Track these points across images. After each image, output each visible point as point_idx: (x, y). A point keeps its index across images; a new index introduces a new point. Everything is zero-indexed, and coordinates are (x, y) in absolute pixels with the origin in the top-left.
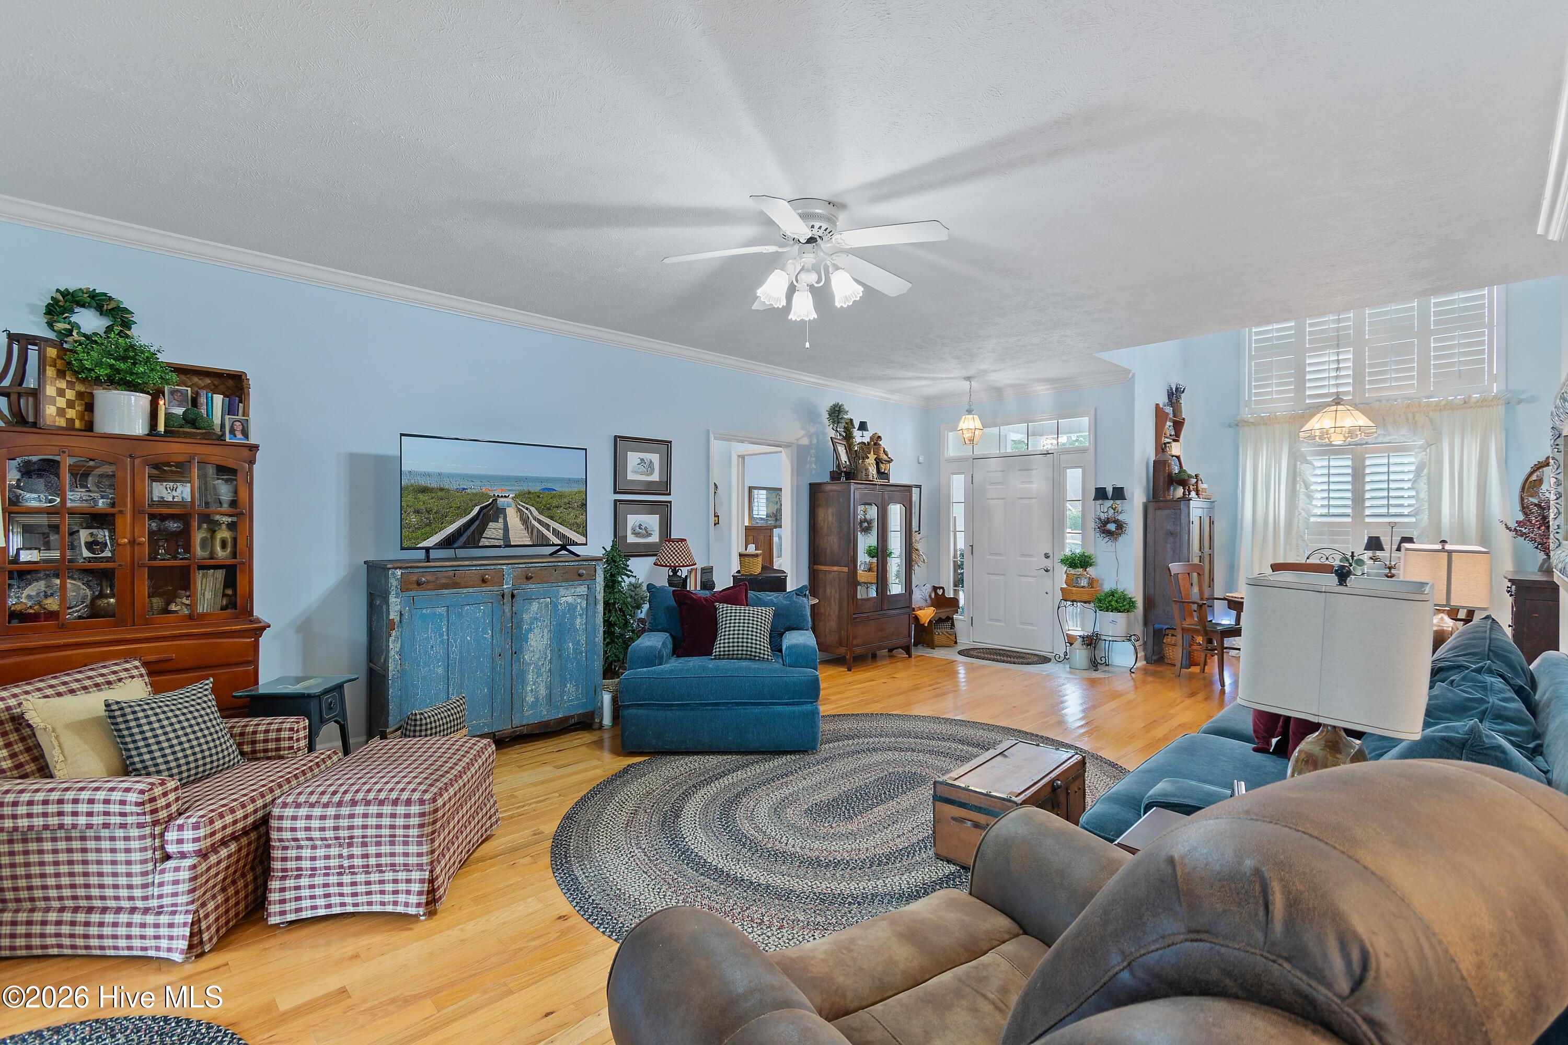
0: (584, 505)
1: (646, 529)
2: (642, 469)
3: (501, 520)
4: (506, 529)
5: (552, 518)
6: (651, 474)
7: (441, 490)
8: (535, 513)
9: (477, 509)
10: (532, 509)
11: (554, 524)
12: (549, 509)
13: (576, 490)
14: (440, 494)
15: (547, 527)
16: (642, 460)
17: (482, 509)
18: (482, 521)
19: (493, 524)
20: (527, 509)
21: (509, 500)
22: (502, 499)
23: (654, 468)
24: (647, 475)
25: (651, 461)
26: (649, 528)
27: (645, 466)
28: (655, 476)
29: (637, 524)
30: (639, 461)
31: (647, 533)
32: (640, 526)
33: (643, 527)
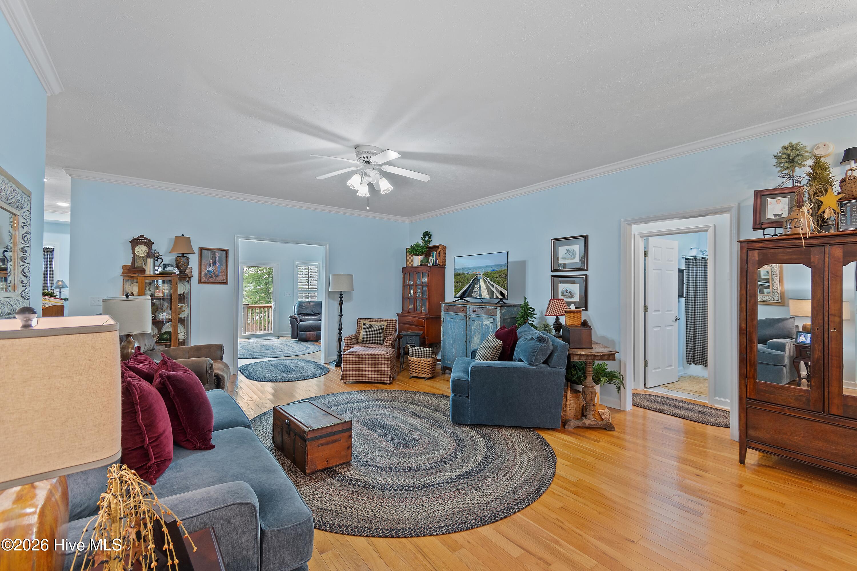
0: (507, 276)
1: (570, 293)
2: (568, 256)
3: (478, 284)
4: (480, 288)
5: (495, 282)
6: (574, 258)
7: (463, 274)
8: (489, 281)
9: (472, 280)
10: (488, 279)
11: (495, 285)
12: (494, 279)
13: (503, 269)
14: (463, 275)
15: (493, 286)
16: (568, 250)
17: (473, 280)
18: (473, 285)
19: (476, 286)
20: (487, 279)
21: (481, 276)
22: (479, 276)
23: (576, 255)
24: (572, 259)
25: (574, 250)
26: (572, 292)
27: (570, 254)
28: (577, 260)
29: (565, 290)
30: (566, 251)
31: (571, 295)
32: (566, 291)
33: (568, 292)
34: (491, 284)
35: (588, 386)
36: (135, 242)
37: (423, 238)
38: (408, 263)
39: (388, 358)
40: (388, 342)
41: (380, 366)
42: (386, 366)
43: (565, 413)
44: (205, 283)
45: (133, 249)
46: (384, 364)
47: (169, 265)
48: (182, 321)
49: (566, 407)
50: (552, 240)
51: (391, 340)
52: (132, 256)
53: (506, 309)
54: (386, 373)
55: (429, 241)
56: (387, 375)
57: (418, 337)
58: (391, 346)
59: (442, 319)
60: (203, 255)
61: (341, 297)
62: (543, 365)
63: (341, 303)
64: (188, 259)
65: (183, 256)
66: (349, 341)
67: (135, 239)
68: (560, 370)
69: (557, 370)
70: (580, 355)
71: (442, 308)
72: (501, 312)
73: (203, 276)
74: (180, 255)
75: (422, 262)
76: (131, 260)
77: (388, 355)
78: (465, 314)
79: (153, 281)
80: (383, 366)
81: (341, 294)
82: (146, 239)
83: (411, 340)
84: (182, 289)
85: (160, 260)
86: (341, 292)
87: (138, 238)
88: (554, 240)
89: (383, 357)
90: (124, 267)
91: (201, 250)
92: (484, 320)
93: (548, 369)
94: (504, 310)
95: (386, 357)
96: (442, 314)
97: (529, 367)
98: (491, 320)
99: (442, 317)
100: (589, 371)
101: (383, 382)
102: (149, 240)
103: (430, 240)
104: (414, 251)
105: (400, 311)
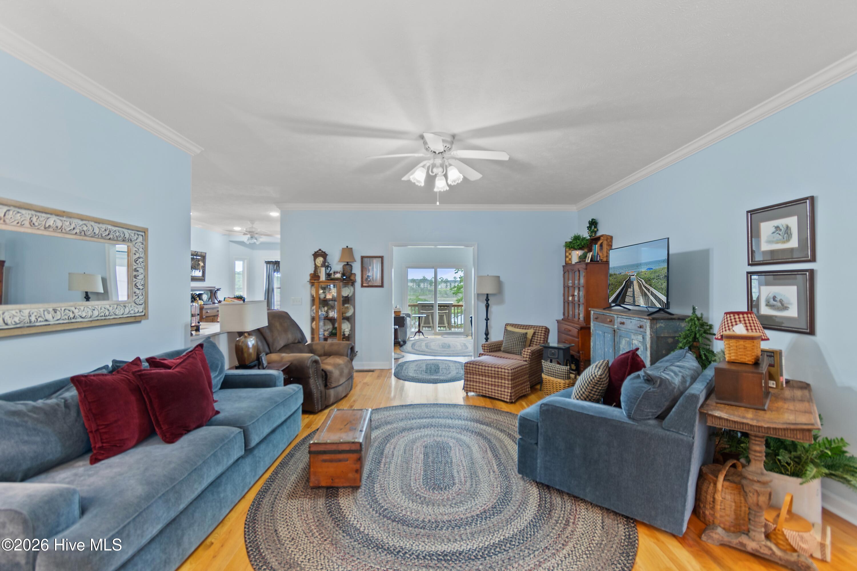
1: (781, 301)
2: (777, 237)
3: (632, 287)
4: (634, 292)
5: (651, 285)
6: (788, 240)
7: (615, 274)
8: (644, 283)
9: (625, 282)
10: (643, 281)
11: (652, 289)
15: (649, 290)
16: (777, 228)
18: (626, 288)
19: (629, 290)
20: (641, 281)
21: (634, 277)
22: (632, 277)
23: (791, 234)
24: (784, 242)
25: (787, 227)
26: (785, 301)
27: (781, 233)
28: (794, 243)
29: (771, 296)
30: (774, 229)
31: (782, 305)
32: (774, 298)
33: (778, 299)
34: (645, 287)
35: (750, 477)
36: (316, 255)
37: (589, 228)
38: (567, 259)
39: (508, 373)
40: (526, 353)
41: (500, 381)
42: (507, 382)
43: (712, 512)
44: (366, 286)
45: (315, 260)
46: (505, 379)
47: (337, 272)
48: (348, 319)
49: (714, 502)
50: (748, 212)
51: (529, 351)
52: (314, 266)
53: (662, 323)
54: (506, 390)
55: (596, 232)
56: (508, 392)
57: (561, 352)
58: (529, 358)
59: (592, 331)
60: (364, 262)
61: (487, 300)
62: (652, 422)
63: (487, 306)
64: (351, 266)
65: (348, 264)
66: (486, 348)
67: (316, 252)
68: (681, 437)
69: (677, 436)
70: (720, 418)
71: (592, 317)
72: (651, 328)
73: (364, 280)
74: (346, 263)
75: (580, 257)
76: (313, 269)
77: (508, 370)
78: (612, 327)
79: (328, 286)
80: (503, 381)
81: (487, 297)
82: (322, 252)
83: (553, 354)
84: (346, 292)
85: (329, 268)
86: (487, 295)
87: (318, 252)
88: (751, 212)
89: (503, 370)
90: (311, 274)
91: (362, 258)
92: (633, 337)
93: (660, 432)
94: (658, 325)
95: (506, 371)
96: (592, 324)
97: (627, 420)
98: (640, 338)
99: (592, 328)
100: (755, 451)
101: (503, 399)
102: (324, 252)
103: (596, 229)
104: (572, 245)
105: (561, 317)
